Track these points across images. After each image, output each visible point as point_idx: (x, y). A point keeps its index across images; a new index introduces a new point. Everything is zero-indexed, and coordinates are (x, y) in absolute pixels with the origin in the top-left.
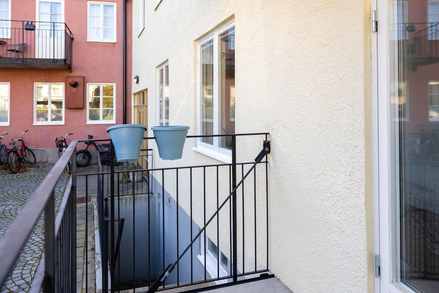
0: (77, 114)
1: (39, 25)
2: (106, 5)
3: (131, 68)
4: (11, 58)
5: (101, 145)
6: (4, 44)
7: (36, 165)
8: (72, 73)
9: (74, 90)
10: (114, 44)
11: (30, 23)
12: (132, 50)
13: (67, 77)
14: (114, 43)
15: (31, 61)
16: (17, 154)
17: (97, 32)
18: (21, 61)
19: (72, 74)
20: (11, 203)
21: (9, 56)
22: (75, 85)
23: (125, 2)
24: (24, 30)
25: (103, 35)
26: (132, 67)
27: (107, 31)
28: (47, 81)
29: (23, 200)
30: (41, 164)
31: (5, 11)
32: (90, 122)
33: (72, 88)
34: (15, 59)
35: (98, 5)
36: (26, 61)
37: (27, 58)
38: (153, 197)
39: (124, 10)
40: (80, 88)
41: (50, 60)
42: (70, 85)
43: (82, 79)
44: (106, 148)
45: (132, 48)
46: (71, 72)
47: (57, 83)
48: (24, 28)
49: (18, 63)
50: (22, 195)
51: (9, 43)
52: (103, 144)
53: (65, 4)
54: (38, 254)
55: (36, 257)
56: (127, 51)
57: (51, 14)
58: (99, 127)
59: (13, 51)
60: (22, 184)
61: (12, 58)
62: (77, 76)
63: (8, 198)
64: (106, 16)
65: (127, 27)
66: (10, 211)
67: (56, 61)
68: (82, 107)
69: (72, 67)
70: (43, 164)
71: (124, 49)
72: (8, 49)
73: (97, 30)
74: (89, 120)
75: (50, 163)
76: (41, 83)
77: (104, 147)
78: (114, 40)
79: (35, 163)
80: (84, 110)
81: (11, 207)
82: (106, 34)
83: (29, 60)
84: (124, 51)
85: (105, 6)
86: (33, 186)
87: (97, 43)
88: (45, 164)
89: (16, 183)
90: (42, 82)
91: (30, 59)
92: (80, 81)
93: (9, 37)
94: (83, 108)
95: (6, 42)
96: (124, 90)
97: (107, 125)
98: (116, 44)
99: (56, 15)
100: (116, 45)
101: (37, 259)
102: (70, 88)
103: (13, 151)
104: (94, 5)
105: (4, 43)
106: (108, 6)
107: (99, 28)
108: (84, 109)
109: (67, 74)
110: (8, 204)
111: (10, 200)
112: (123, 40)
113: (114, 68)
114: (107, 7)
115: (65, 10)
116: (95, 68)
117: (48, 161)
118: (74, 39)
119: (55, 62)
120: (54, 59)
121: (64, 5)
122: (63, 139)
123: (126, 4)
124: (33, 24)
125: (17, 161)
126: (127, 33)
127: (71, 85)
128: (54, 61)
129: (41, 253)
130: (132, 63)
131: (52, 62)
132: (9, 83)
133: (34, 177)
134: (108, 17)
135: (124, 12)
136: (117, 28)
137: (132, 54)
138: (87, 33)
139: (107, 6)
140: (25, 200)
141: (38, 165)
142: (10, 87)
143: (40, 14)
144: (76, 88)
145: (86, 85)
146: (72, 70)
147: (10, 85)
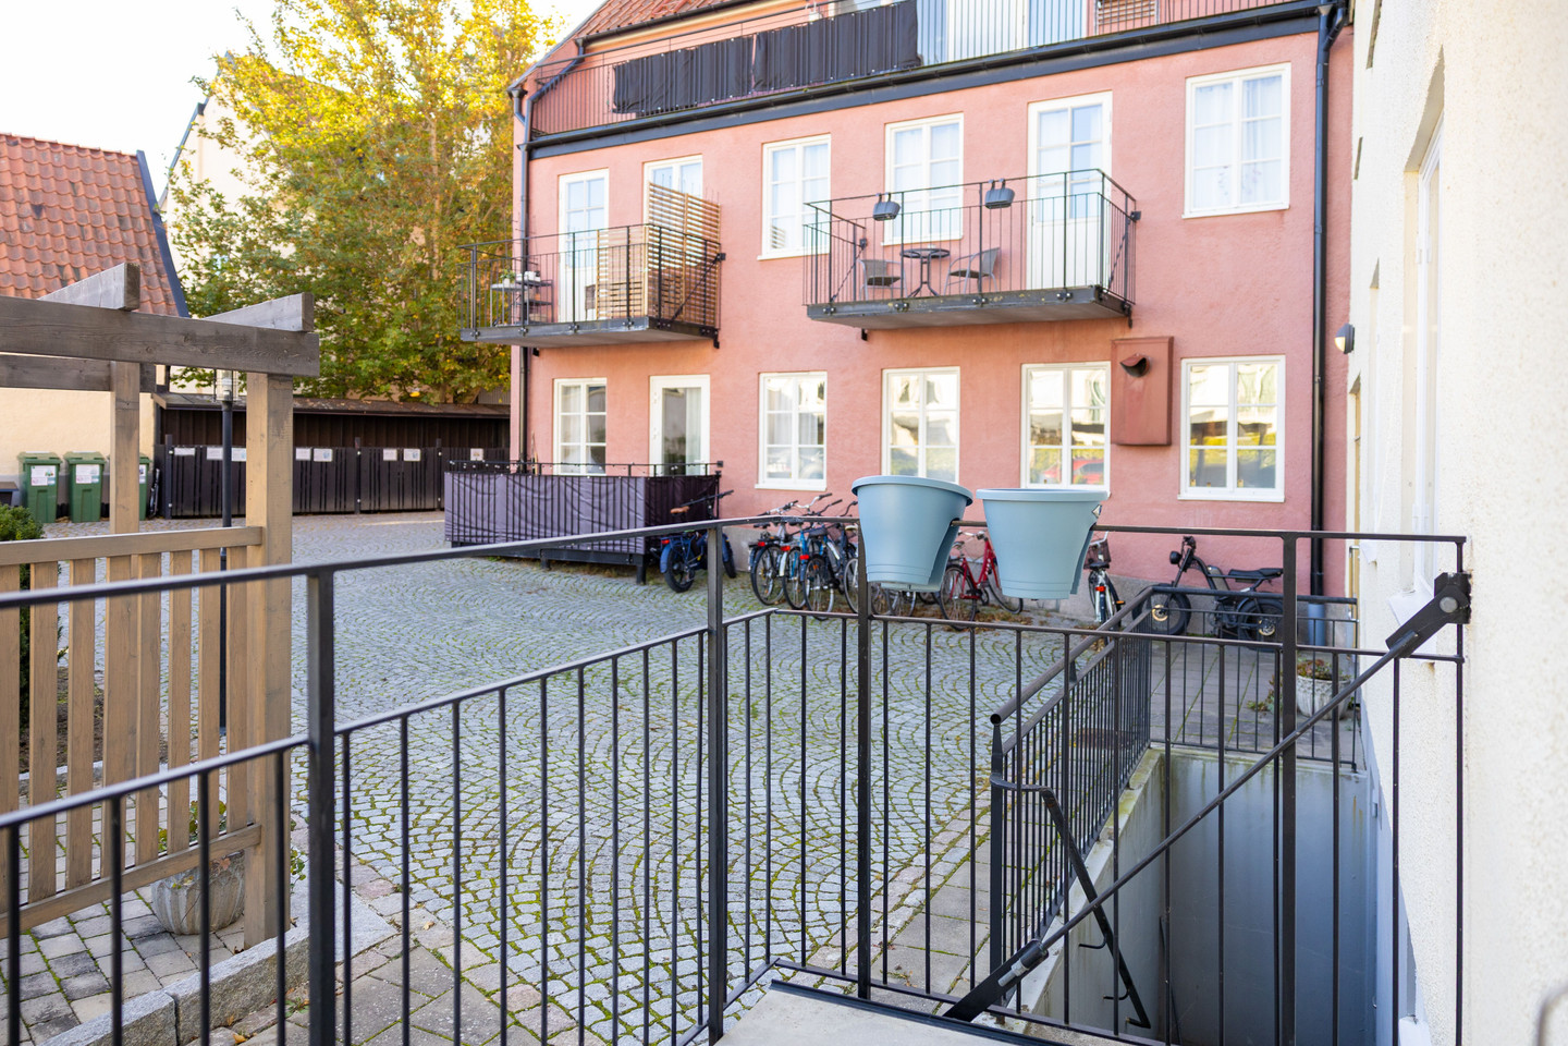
0: (1148, 462)
1: (1039, 188)
2: (1255, 81)
3: (1347, 296)
4: (949, 296)
5: (1226, 573)
6: (943, 256)
7: (1025, 615)
8: (1133, 329)
9: (1137, 383)
10: (1278, 216)
11: (998, 186)
12: (1349, 229)
13: (1115, 345)
14: (1281, 212)
15: (1002, 301)
16: (969, 578)
17: (1220, 182)
18: (976, 303)
19: (1135, 333)
20: (914, 707)
21: (955, 291)
22: (1141, 367)
23: (1322, 53)
24: (984, 208)
25: (1243, 187)
26: (1349, 292)
27: (1254, 172)
28: (1057, 359)
29: (945, 705)
30: (1039, 614)
31: (951, 161)
32: (1191, 492)
33: (1130, 377)
34: (959, 299)
35: (1225, 86)
36: (987, 301)
37: (991, 294)
38: (1354, 779)
39: (1319, 83)
40: (1158, 376)
41: (1053, 291)
42: (1124, 371)
43: (1164, 348)
44: (1243, 584)
45: (1350, 221)
46: (1130, 325)
47: (1088, 364)
48: (984, 203)
49: (969, 310)
50: (949, 692)
51: (954, 252)
52: (1232, 570)
53: (1114, 106)
54: (906, 852)
55: (898, 858)
56: (1331, 234)
57: (1073, 147)
58: (1224, 511)
59: (963, 274)
60: (961, 663)
61: (953, 296)
62: (1150, 340)
63: (911, 694)
64: (1254, 119)
65: (1331, 143)
66: (900, 728)
67: (1071, 294)
68: (1162, 439)
69: (1135, 309)
70: (1047, 616)
71: (1319, 230)
72: (953, 271)
73: (1221, 174)
74: (1191, 485)
75: (1066, 616)
76: (1042, 365)
77: (1237, 580)
78: (1283, 202)
79: (1021, 610)
80: (1171, 452)
81: (907, 717)
82: (1255, 181)
83: (996, 299)
84: (1318, 237)
85: (1251, 84)
86: (989, 673)
87: (1219, 220)
88: (1051, 616)
89: (950, 658)
90: (1045, 363)
91: (997, 293)
92: (1156, 354)
93: (956, 236)
94: (1168, 443)
95: (947, 249)
96: (1317, 379)
97: (1251, 505)
98: (1286, 214)
99: (1089, 144)
100: (1287, 217)
101: (898, 864)
102: (1126, 378)
103: (957, 566)
104: (1211, 88)
105: (943, 253)
106: (1262, 79)
107: (1226, 167)
108: (1173, 447)
109: (1118, 332)
110: (902, 709)
111: (914, 700)
112: (1313, 195)
113: (1277, 300)
114: (1259, 86)
115: (1113, 125)
116: (1212, 307)
117: (1061, 609)
118: (1143, 216)
119: (1067, 298)
120: (1065, 288)
121: (1111, 109)
122: (1097, 543)
123: (1327, 59)
124: (1007, 186)
125: (966, 598)
126: (1330, 168)
127: (1126, 367)
128: (1067, 294)
129: (913, 853)
130: (1348, 276)
131: (1060, 298)
132: (958, 368)
133: (1003, 649)
134: (1262, 120)
135: (1320, 89)
136: (1292, 157)
137: (1349, 245)
138: (1183, 190)
139: (1259, 82)
140: (950, 706)
141: (1031, 615)
142: (961, 380)
143: (1039, 151)
144: (1145, 377)
145: (1180, 368)
146: (1133, 318)
147: (961, 376)
